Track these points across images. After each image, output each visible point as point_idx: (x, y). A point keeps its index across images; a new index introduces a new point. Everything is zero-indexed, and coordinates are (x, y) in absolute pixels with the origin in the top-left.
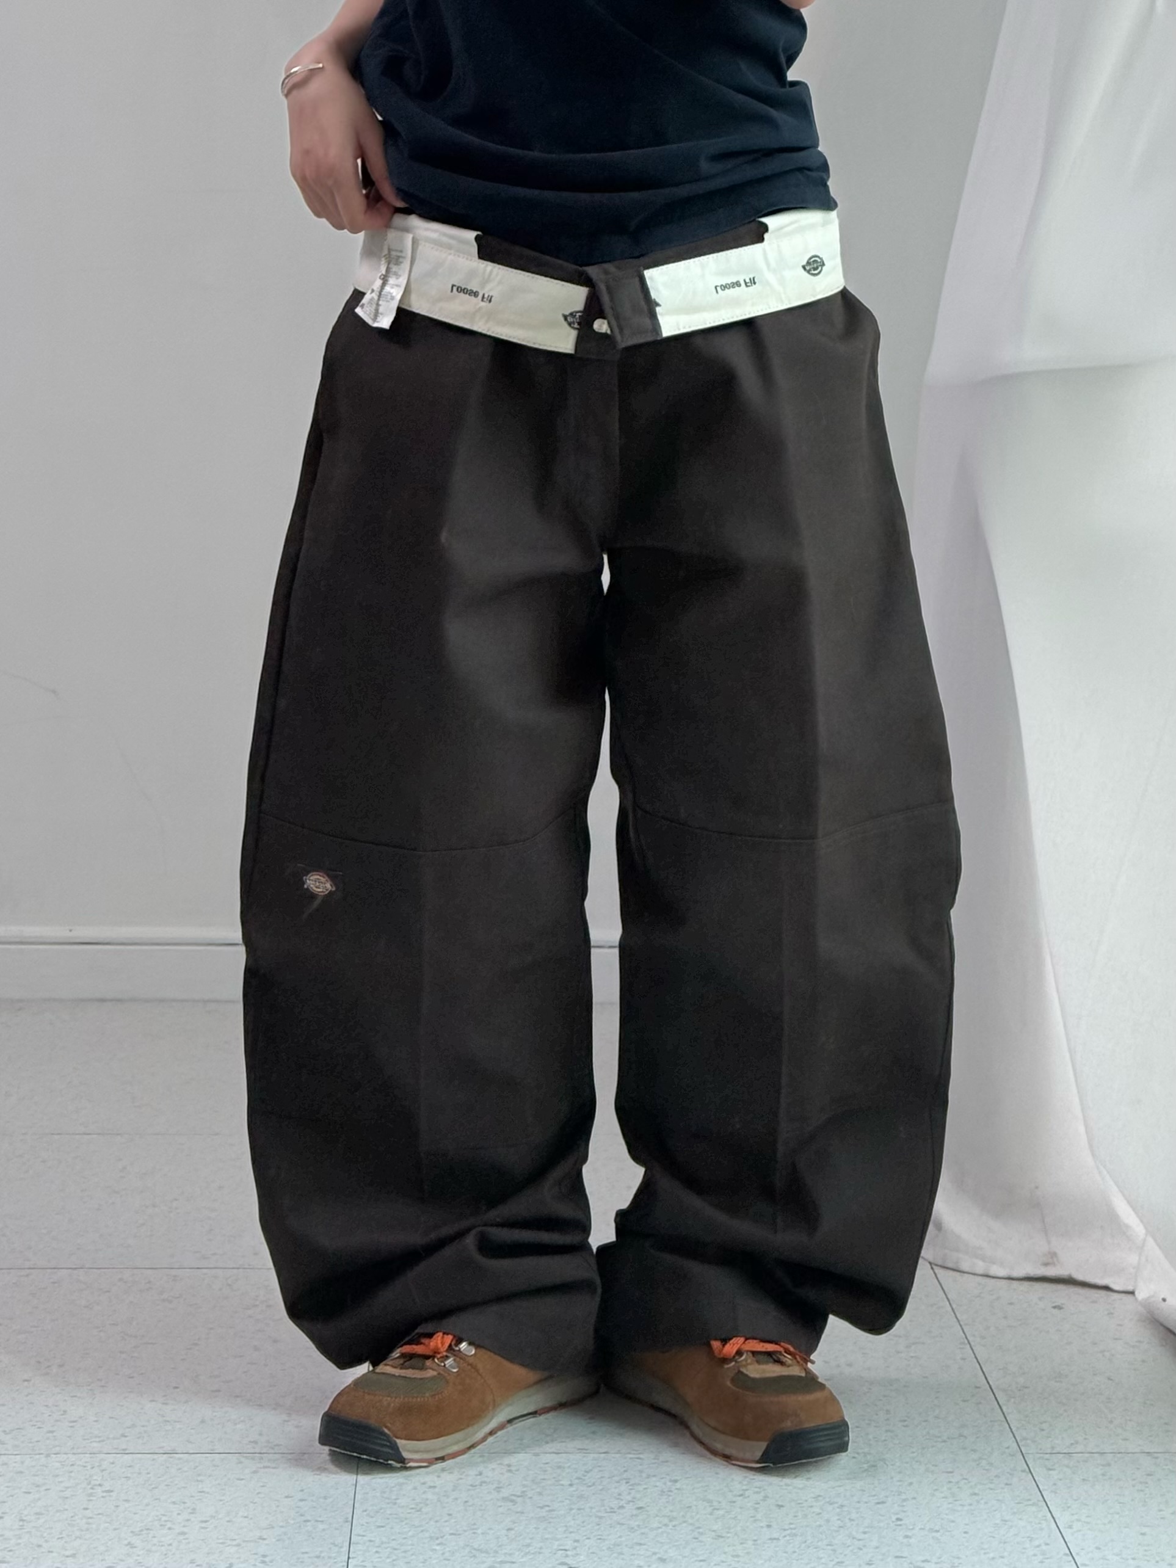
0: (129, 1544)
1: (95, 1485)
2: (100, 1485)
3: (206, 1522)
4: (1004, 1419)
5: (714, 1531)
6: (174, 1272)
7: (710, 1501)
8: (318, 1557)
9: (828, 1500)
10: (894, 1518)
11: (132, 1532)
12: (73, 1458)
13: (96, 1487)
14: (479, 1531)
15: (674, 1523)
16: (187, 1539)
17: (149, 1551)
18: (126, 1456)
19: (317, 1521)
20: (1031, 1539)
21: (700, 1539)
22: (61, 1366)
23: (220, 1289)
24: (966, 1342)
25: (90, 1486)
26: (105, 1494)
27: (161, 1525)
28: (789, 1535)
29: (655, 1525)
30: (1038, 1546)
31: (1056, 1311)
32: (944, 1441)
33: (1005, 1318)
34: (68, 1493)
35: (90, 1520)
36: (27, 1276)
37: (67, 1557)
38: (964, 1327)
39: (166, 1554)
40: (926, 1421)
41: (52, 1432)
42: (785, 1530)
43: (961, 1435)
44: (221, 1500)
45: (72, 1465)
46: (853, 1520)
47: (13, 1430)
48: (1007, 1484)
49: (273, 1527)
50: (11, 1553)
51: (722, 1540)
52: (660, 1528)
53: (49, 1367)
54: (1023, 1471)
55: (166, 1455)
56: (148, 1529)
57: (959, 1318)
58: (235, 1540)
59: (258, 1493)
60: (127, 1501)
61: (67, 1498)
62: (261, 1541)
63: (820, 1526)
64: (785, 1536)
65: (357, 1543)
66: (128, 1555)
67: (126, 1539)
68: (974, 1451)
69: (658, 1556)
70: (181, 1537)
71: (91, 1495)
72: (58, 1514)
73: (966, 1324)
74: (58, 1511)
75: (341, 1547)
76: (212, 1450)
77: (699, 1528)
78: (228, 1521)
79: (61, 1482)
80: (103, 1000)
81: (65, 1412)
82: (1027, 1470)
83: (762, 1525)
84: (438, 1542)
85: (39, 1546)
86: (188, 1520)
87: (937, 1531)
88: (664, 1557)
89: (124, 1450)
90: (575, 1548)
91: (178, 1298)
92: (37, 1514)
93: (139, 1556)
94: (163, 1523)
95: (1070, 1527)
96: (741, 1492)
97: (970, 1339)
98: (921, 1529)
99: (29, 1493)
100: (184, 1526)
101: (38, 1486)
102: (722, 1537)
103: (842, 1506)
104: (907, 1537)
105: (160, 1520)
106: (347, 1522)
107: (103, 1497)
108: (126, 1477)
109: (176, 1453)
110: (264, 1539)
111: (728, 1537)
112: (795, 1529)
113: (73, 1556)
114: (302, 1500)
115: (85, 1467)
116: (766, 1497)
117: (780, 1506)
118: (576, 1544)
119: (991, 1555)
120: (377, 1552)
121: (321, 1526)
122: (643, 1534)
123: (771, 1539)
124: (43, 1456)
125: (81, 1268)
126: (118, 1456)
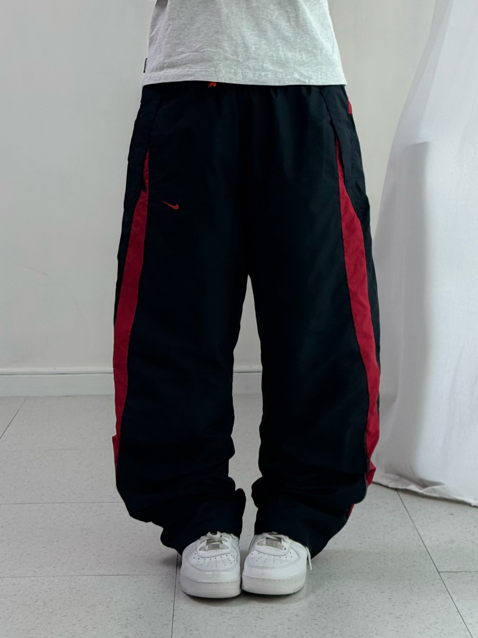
0: (87, 611)
2: (75, 588)
4: (431, 559)
5: (317, 604)
6: (101, 504)
8: (161, 615)
10: (388, 598)
11: (88, 606)
12: (63, 578)
17: (95, 614)
18: (85, 578)
20: (443, 606)
22: (57, 541)
24: (415, 528)
25: (71, 589)
26: (77, 592)
27: (100, 604)
28: (347, 605)
30: (446, 609)
31: (451, 516)
32: (407, 568)
33: (430, 518)
35: (71, 602)
36: (43, 506)
37: (63, 616)
38: (415, 523)
40: (400, 560)
41: (55, 567)
42: (345, 603)
43: (414, 565)
44: (122, 594)
45: (63, 580)
46: (371, 599)
47: (40, 567)
48: (433, 585)
49: (143, 604)
53: (52, 542)
54: (439, 579)
55: (100, 577)
56: (95, 605)
60: (86, 594)
61: (62, 594)
62: (139, 609)
63: (359, 602)
64: (345, 606)
67: (86, 609)
68: (419, 571)
70: (107, 608)
72: (59, 600)
73: (415, 521)
76: (118, 574)
78: (125, 602)
79: (59, 587)
80: (67, 396)
83: (336, 601)
85: (52, 612)
86: (110, 602)
87: (405, 603)
89: (84, 574)
90: (262, 611)
91: (103, 514)
92: (50, 600)
93: (91, 616)
95: (458, 601)
96: (327, 589)
97: (417, 527)
98: (399, 602)
99: (47, 592)
100: (108, 604)
101: (50, 589)
103: (367, 594)
104: (393, 605)
105: (99, 601)
106: (172, 601)
107: (76, 593)
108: (85, 585)
109: (104, 575)
111: (323, 606)
112: (349, 603)
114: (154, 593)
115: (68, 581)
116: (337, 590)
117: (343, 594)
121: (162, 603)
123: (339, 607)
124: (52, 577)
125: (64, 503)
126: (81, 577)
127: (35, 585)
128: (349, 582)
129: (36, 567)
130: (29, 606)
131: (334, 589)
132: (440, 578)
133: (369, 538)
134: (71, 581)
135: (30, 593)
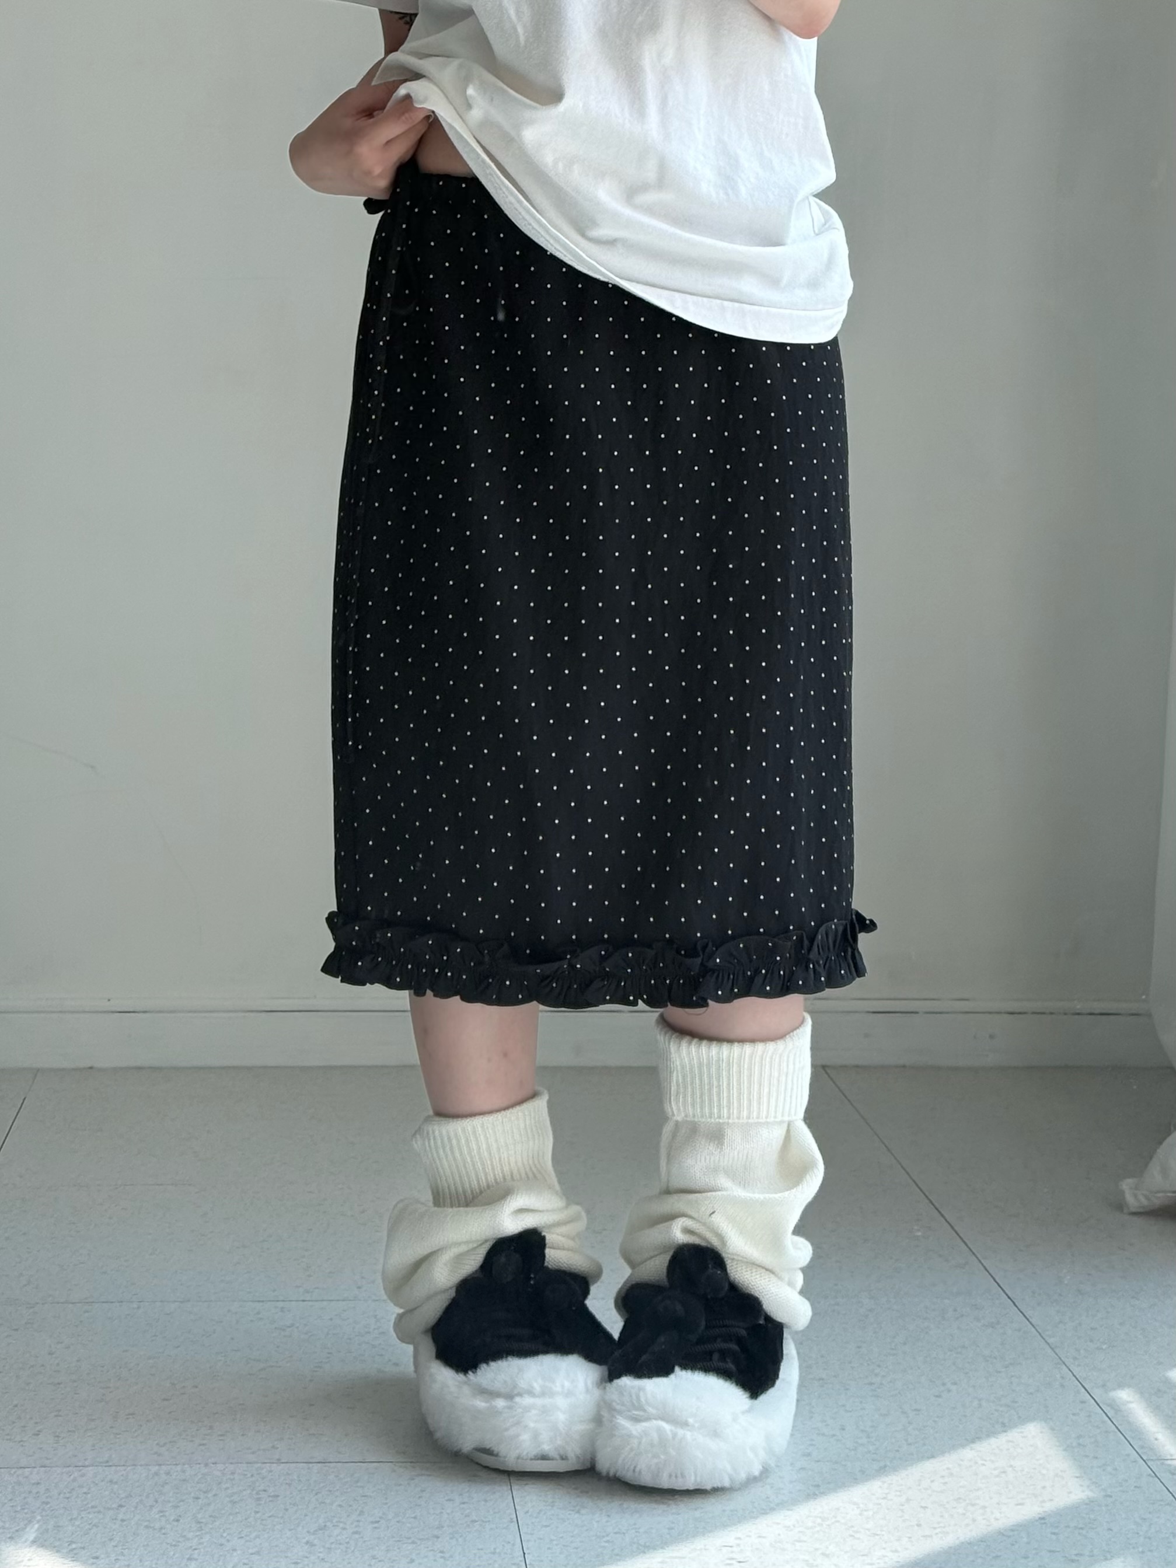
0: (307, 1543)
1: (259, 1491)
3: (378, 1522)
4: (1117, 1430)
5: (867, 1529)
6: (280, 1304)
7: (855, 1504)
8: (494, 1553)
9: (968, 1501)
11: (308, 1532)
12: (232, 1467)
13: (261, 1493)
14: (641, 1530)
15: (827, 1523)
16: (362, 1537)
17: (330, 1549)
18: (283, 1465)
19: (483, 1521)
21: (857, 1535)
23: (331, 1319)
24: (1061, 1362)
25: (254, 1492)
26: (271, 1499)
28: (940, 1532)
29: (810, 1524)
33: (1091, 1341)
34: (235, 1498)
35: (264, 1522)
36: (139, 1308)
37: (252, 1554)
38: (1057, 1351)
39: (346, 1552)
41: (203, 1445)
42: (935, 1528)
43: (1079, 1444)
44: (386, 1504)
45: (233, 1473)
47: (165, 1444)
48: (1136, 1487)
49: (443, 1527)
50: (196, 1551)
51: (877, 1537)
52: (815, 1527)
54: (1149, 1476)
55: (320, 1464)
56: (321, 1529)
57: (1048, 1341)
58: (409, 1538)
59: (420, 1497)
60: (294, 1505)
61: (236, 1503)
62: (435, 1539)
63: (967, 1525)
64: (937, 1534)
65: (528, 1541)
66: (310, 1553)
67: (304, 1538)
68: (1096, 1458)
69: (820, 1552)
70: (357, 1536)
71: (259, 1499)
72: (231, 1517)
73: (1058, 1348)
74: (230, 1514)
75: (514, 1545)
76: (364, 1460)
77: (852, 1527)
78: (398, 1522)
79: (227, 1489)
80: (139, 1068)
81: (211, 1428)
82: (1153, 1475)
83: (911, 1523)
84: (605, 1539)
85: (221, 1545)
86: (358, 1521)
87: (1082, 1528)
88: (827, 1553)
89: (279, 1460)
90: (738, 1545)
91: (289, 1327)
93: (320, 1552)
94: (336, 1524)
96: (884, 1496)
97: (1063, 1358)
98: (1066, 1527)
99: (198, 1498)
100: (356, 1527)
101: (205, 1492)
102: (877, 1535)
103: (984, 1507)
104: (1054, 1534)
105: (331, 1521)
106: (512, 1521)
107: (271, 1501)
108: (287, 1484)
109: (329, 1463)
110: (438, 1537)
111: (883, 1535)
112: (944, 1527)
113: (258, 1553)
114: (464, 1503)
115: (246, 1475)
116: (908, 1500)
117: (925, 1508)
118: (738, 1542)
119: (1140, 1549)
120: (549, 1548)
121: (489, 1526)
122: (800, 1532)
123: (924, 1536)
124: (202, 1465)
125: (189, 1301)
126: (275, 1465)
127: (167, 1483)
128: (932, 1481)
129: (158, 1444)
130: (163, 1531)
131: (900, 1496)
132: (1151, 1472)
133: (955, 1384)
134: (252, 1476)
135: (156, 1502)
